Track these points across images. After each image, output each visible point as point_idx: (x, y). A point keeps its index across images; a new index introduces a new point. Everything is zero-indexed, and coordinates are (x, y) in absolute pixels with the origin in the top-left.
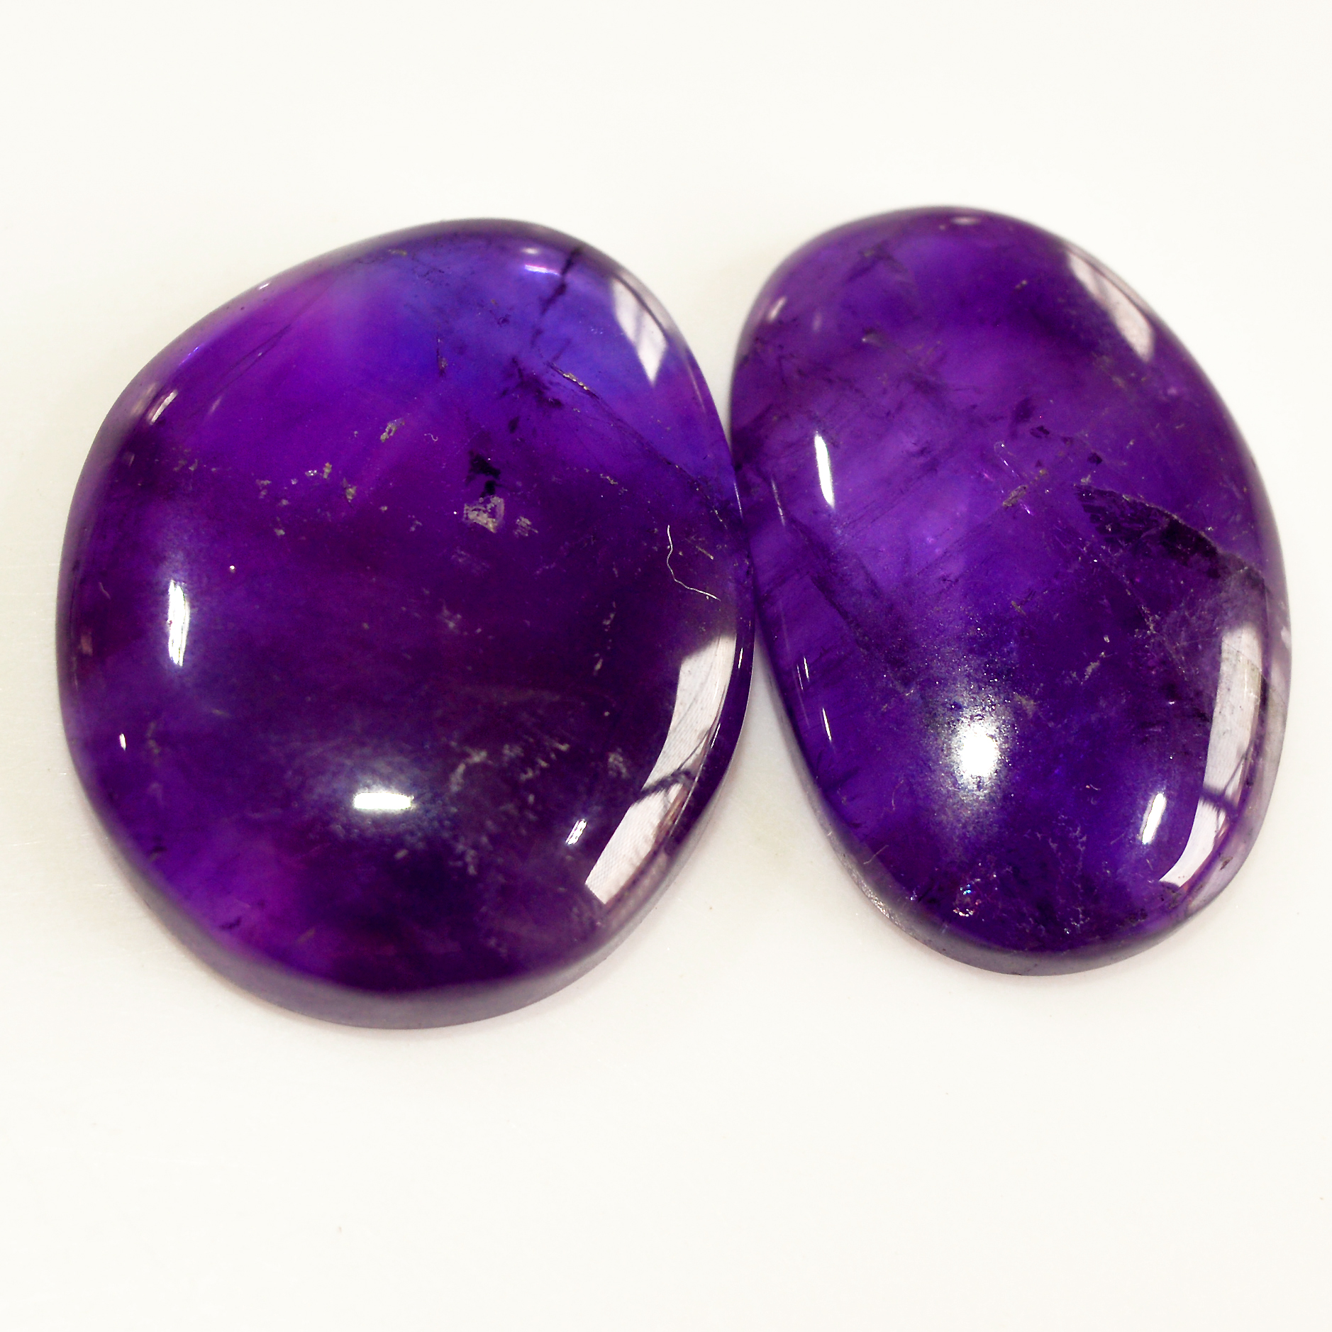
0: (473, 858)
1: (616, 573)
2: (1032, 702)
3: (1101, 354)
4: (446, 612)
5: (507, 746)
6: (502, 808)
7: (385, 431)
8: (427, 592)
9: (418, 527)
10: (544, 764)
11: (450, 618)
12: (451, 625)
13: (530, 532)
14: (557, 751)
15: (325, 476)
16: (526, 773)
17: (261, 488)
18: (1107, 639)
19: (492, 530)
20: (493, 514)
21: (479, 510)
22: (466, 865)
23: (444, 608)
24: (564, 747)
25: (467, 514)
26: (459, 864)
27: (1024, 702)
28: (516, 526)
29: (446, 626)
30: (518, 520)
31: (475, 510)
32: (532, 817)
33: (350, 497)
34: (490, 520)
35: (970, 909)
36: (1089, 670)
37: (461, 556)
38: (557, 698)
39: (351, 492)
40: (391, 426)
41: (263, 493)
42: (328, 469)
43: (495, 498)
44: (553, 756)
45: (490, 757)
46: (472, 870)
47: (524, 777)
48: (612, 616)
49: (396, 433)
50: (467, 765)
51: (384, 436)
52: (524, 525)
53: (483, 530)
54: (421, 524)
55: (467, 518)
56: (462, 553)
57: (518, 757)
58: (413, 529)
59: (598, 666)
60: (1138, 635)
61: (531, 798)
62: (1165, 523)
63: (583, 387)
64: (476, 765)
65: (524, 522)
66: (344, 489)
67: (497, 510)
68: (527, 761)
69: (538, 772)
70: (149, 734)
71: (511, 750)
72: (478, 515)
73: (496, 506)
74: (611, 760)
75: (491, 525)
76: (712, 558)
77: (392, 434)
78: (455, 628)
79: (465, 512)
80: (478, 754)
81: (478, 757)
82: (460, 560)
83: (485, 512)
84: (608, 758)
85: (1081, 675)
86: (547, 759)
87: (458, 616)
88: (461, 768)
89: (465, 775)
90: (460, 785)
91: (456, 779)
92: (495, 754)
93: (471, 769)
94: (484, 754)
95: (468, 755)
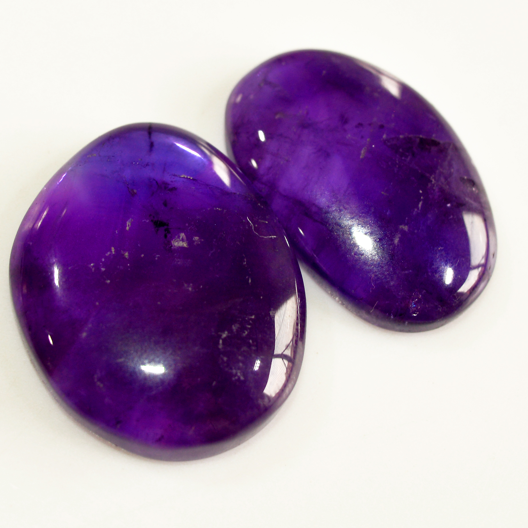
0: (240, 373)
1: (239, 243)
2: (406, 226)
4: (186, 285)
5: (233, 326)
6: (242, 350)
7: (127, 226)
8: (175, 281)
9: (158, 257)
10: (249, 327)
11: (189, 287)
12: (190, 289)
13: (200, 241)
14: (251, 319)
15: (113, 253)
16: (245, 333)
17: (92, 268)
18: (421, 192)
19: (186, 247)
20: (183, 240)
21: (178, 241)
22: (239, 378)
23: (184, 283)
24: (253, 317)
25: (174, 244)
26: (237, 378)
27: (404, 227)
28: (194, 241)
29: (188, 290)
30: (193, 239)
31: (176, 242)
32: (254, 348)
33: (127, 257)
34: (184, 243)
35: (417, 312)
36: (420, 205)
37: (178, 261)
38: (242, 299)
39: (126, 255)
40: (128, 223)
41: (93, 269)
42: (113, 250)
43: (181, 234)
44: (251, 322)
45: (229, 333)
46: (242, 378)
47: (244, 335)
48: (245, 260)
49: (131, 224)
50: (222, 339)
51: (128, 228)
52: (197, 240)
53: (182, 248)
54: (159, 256)
55: (175, 246)
56: (178, 260)
57: (238, 328)
58: (156, 259)
59: (250, 281)
60: (429, 185)
61: (251, 341)
62: (418, 140)
63: (190, 178)
64: (225, 338)
65: (196, 238)
66: (123, 255)
67: (184, 239)
68: (242, 328)
69: (249, 331)
70: (96, 380)
71: (235, 326)
72: (178, 243)
73: (182, 237)
74: (271, 314)
75: (185, 245)
76: (267, 222)
77: (130, 226)
78: (192, 290)
79: (173, 244)
80: (224, 333)
81: (224, 335)
82: (179, 263)
83: (180, 241)
84: (270, 314)
85: (418, 209)
86: (250, 324)
87: (191, 285)
88: (221, 341)
89: (223, 343)
90: (223, 348)
91: (221, 346)
92: (230, 331)
93: (224, 340)
94: (226, 332)
95: (221, 336)
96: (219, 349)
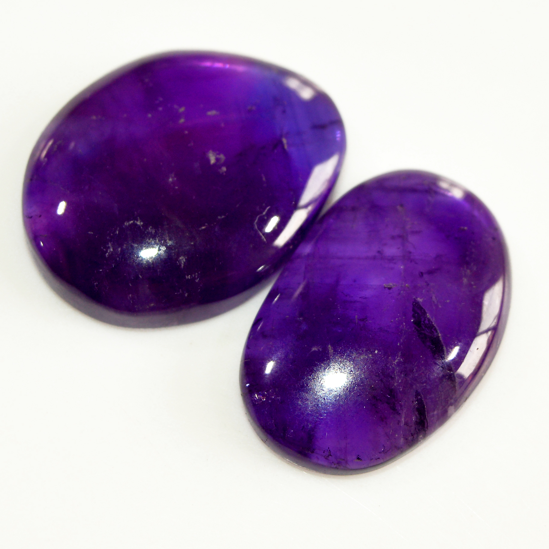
0: (110, 252)
1: (238, 206)
3: (467, 268)
4: (173, 175)
5: (151, 227)
8: (173, 165)
11: (172, 178)
13: (223, 173)
15: (180, 111)
16: (149, 239)
17: (158, 100)
18: (376, 352)
19: (211, 163)
20: (217, 159)
21: (214, 155)
22: (107, 252)
23: (174, 173)
24: (169, 243)
26: (105, 250)
27: (330, 349)
28: (220, 168)
29: (169, 179)
30: (223, 167)
31: (213, 153)
33: (180, 122)
34: (214, 160)
39: (182, 121)
40: (214, 112)
42: (183, 109)
43: (223, 155)
44: (163, 242)
45: (143, 226)
46: (107, 255)
48: (223, 217)
49: (214, 115)
50: (134, 222)
51: (209, 113)
53: (209, 161)
55: (208, 154)
57: (152, 232)
59: (203, 228)
64: (137, 225)
65: (224, 169)
66: (181, 118)
67: (220, 159)
68: (152, 235)
71: (152, 229)
72: (212, 156)
74: (181, 258)
77: (212, 115)
78: (171, 181)
79: (210, 152)
81: (139, 223)
82: (196, 166)
83: (215, 157)
87: (175, 179)
88: (132, 222)
89: (130, 225)
90: (126, 226)
91: (126, 224)
92: (146, 226)
93: (134, 225)
94: (142, 223)
95: (137, 221)
96: (123, 224)
